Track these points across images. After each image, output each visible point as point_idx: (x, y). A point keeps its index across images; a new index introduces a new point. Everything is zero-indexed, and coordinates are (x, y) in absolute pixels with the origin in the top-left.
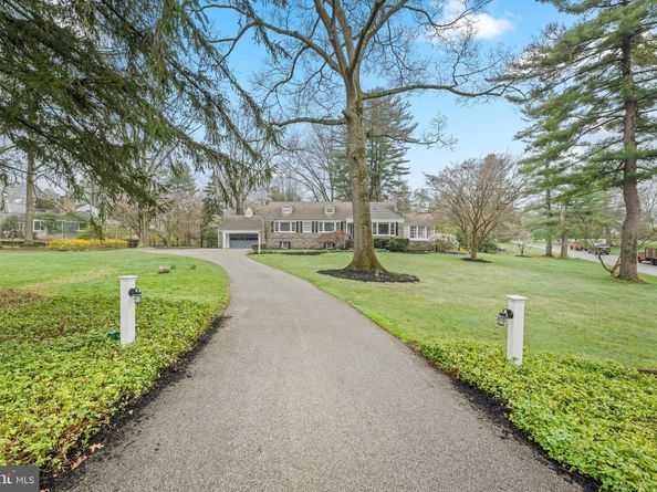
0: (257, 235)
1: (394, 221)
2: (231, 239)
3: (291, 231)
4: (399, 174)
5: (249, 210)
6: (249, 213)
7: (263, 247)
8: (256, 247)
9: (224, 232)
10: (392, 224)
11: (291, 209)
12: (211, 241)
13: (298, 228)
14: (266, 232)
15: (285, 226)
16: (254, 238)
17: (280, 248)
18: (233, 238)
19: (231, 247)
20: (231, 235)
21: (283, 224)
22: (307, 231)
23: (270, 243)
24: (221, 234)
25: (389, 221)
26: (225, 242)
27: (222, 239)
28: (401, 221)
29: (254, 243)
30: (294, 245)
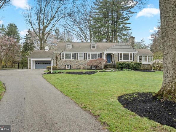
0: (50, 61)
1: (132, 52)
2: (36, 64)
3: (71, 59)
4: (126, 30)
5: (47, 47)
6: (47, 49)
7: (54, 68)
8: (49, 69)
9: (32, 60)
10: (131, 54)
11: (71, 46)
12: (24, 65)
13: (76, 56)
14: (56, 59)
15: (68, 56)
16: (49, 63)
17: (65, 69)
18: (37, 63)
19: (36, 68)
20: (36, 61)
21: (66, 54)
22: (81, 58)
23: (59, 66)
24: (30, 60)
25: (129, 53)
26: (32, 65)
27: (30, 63)
28: (136, 53)
29: (48, 66)
30: (73, 67)
